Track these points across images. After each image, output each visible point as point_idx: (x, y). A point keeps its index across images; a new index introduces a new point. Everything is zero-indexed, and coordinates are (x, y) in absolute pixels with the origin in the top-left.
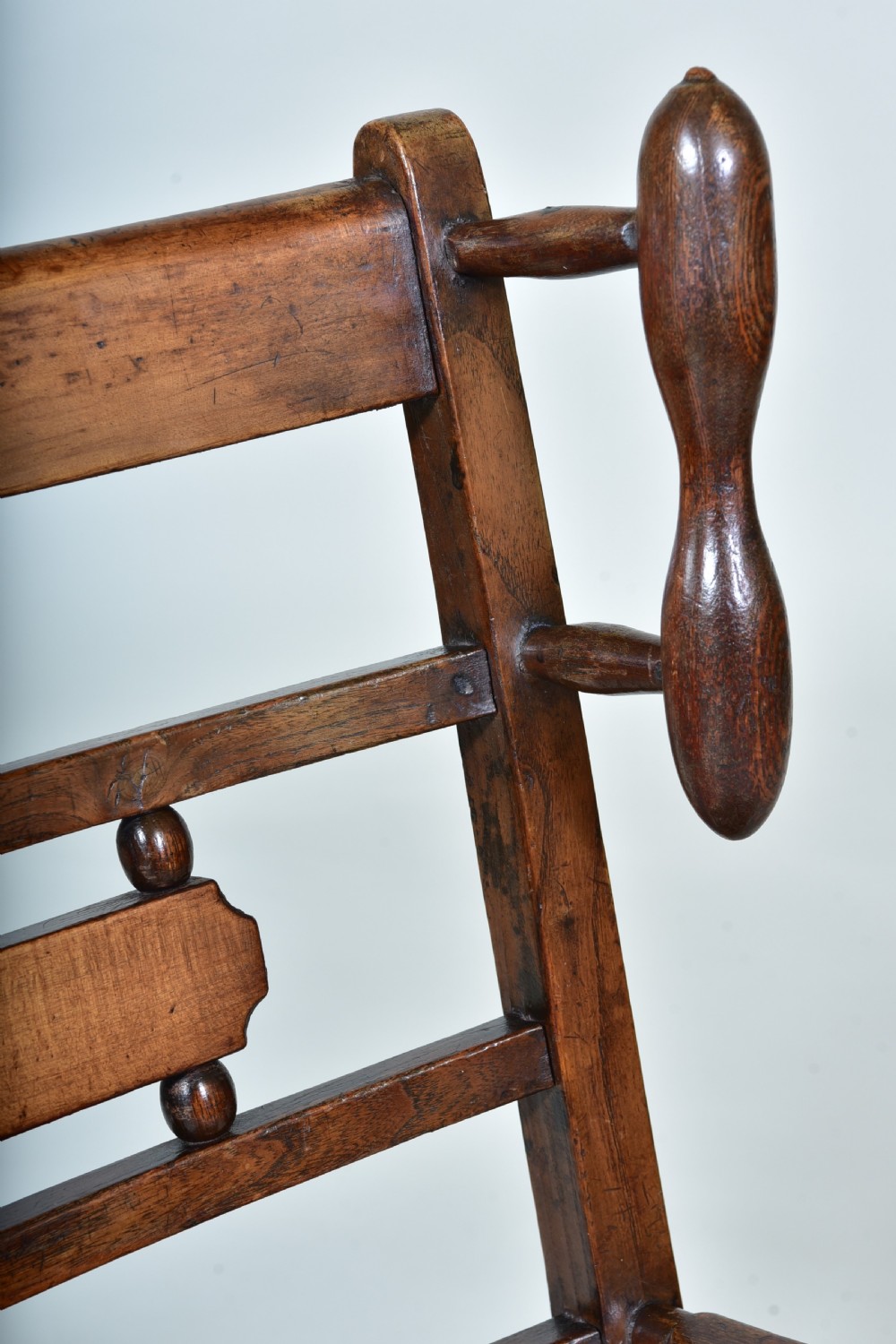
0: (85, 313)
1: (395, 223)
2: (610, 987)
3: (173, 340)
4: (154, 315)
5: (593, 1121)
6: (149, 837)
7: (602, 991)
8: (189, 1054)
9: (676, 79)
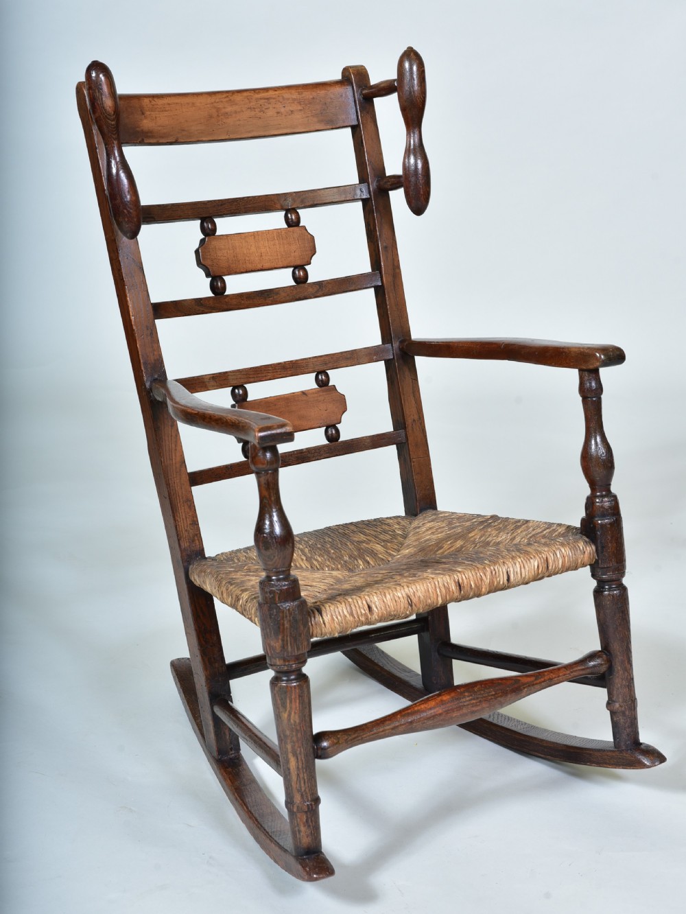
0: (281, 100)
1: (349, 88)
2: (396, 264)
3: (300, 108)
4: (296, 102)
5: (391, 294)
6: (291, 216)
7: (394, 265)
8: (298, 263)
9: (406, 49)
